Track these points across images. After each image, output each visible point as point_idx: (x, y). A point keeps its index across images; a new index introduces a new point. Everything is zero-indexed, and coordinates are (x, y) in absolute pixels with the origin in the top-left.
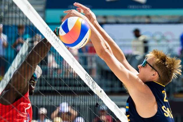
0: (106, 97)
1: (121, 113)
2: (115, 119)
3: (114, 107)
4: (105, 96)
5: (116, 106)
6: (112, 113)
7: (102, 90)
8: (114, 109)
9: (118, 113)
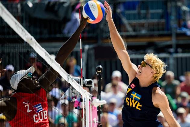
0: (36, 45)
1: (52, 59)
2: (46, 66)
3: (45, 54)
4: (36, 43)
5: (47, 53)
6: (43, 60)
7: (33, 38)
8: (45, 55)
9: (49, 59)
